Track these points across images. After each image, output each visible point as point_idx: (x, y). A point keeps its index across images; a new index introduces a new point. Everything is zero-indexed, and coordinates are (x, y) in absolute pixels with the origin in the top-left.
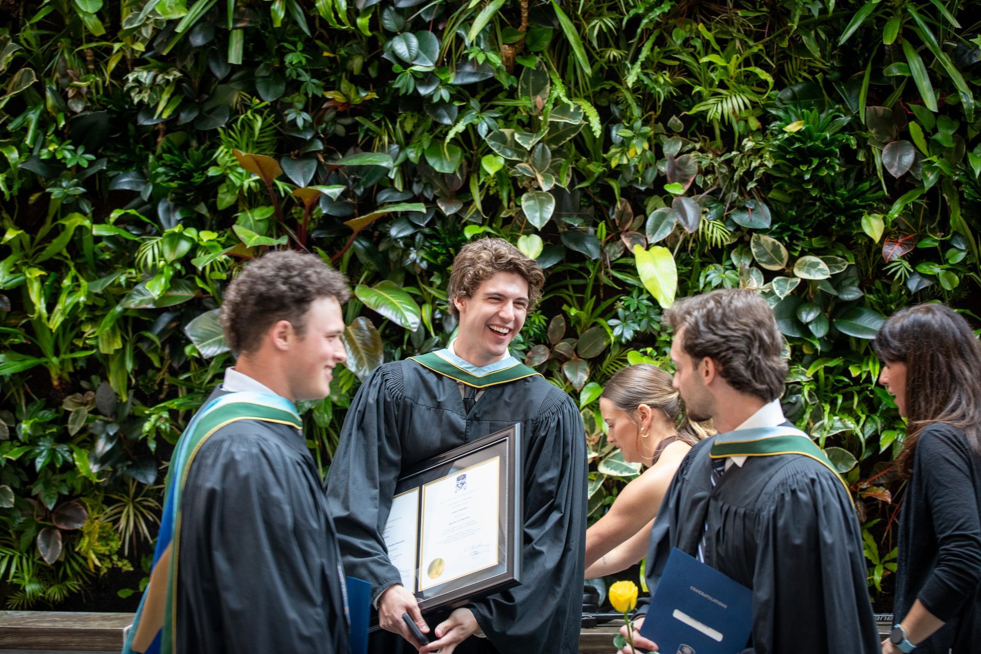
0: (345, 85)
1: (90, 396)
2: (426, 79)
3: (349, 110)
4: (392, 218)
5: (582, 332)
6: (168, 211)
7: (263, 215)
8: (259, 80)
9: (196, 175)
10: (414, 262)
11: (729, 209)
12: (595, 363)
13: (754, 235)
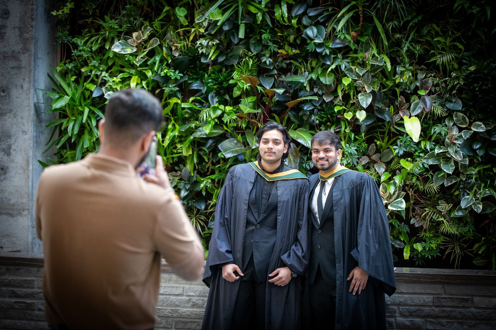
0: (286, 47)
1: (179, 173)
2: (320, 45)
3: (288, 57)
4: (305, 102)
5: (383, 151)
6: (212, 97)
7: (252, 100)
8: (251, 44)
9: (224, 83)
10: (314, 121)
11: (445, 102)
12: (388, 164)
13: (455, 112)
